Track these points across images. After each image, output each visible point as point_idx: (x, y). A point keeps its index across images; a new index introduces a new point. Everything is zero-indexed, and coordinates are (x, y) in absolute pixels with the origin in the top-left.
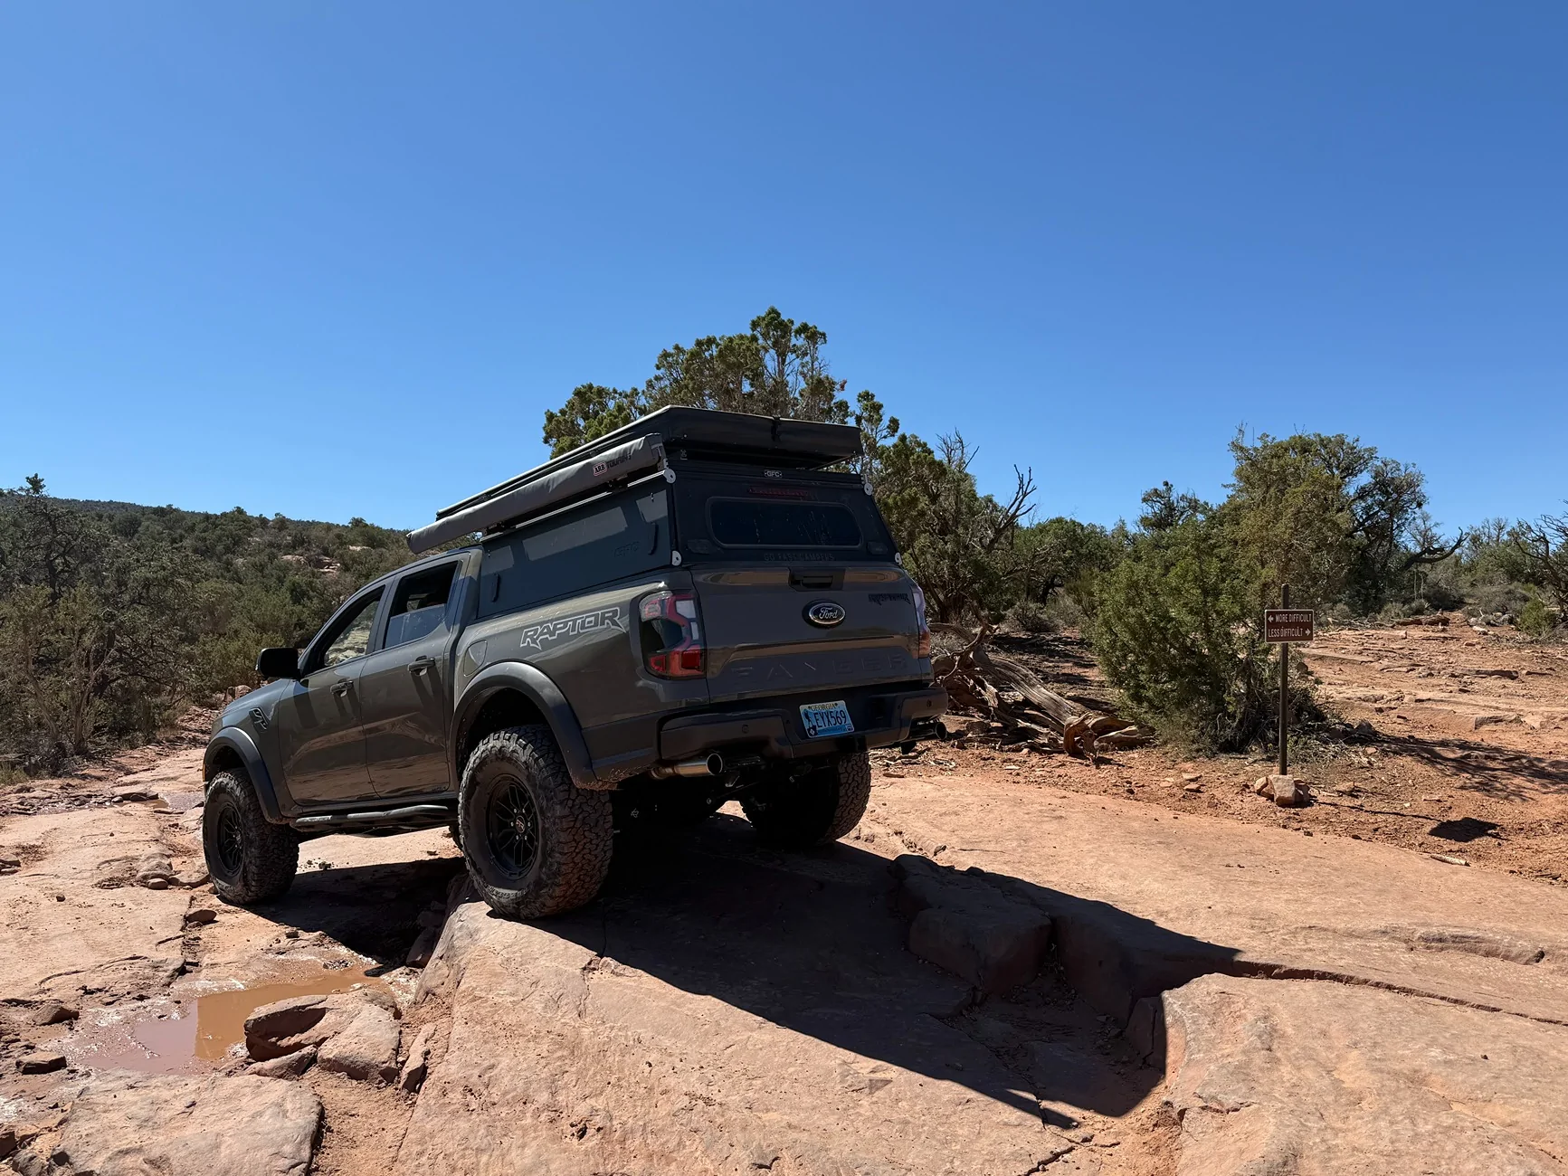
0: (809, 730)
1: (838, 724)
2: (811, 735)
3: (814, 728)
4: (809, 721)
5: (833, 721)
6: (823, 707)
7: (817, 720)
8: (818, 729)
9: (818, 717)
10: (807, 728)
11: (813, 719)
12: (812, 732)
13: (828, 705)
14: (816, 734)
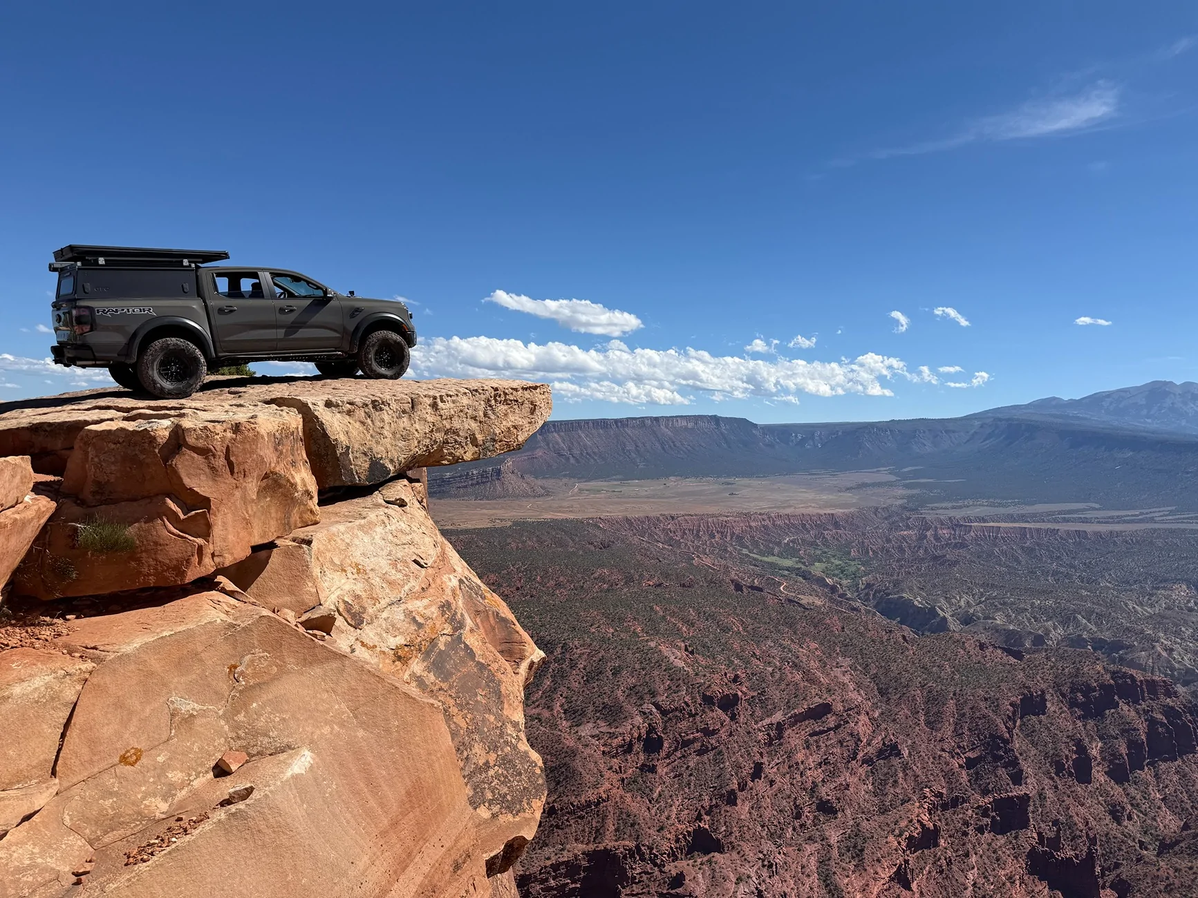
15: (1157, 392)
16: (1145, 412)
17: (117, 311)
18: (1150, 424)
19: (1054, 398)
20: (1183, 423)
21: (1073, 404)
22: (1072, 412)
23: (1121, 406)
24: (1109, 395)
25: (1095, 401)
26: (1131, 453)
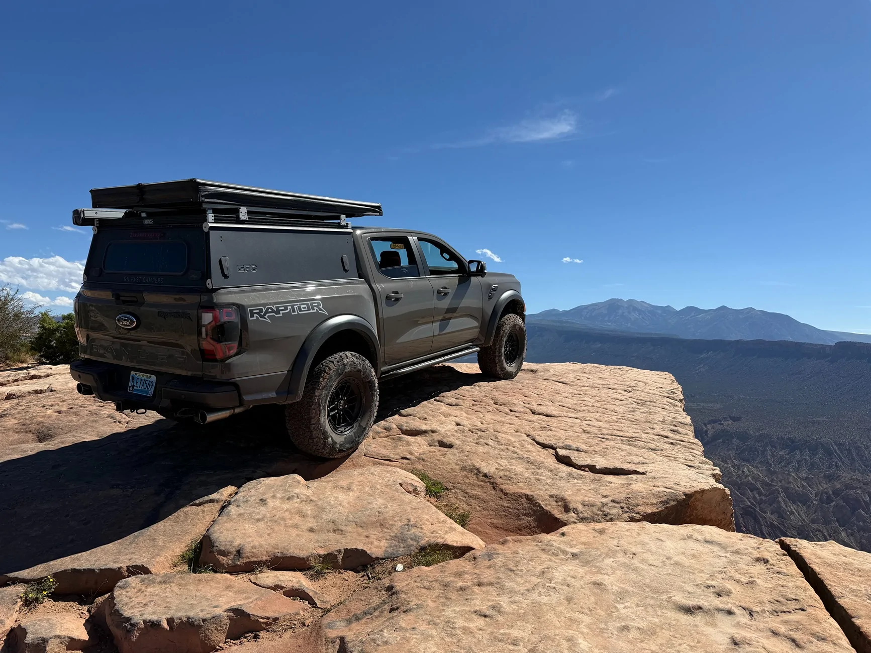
0: (130, 387)
1: (146, 389)
2: (129, 390)
3: (133, 386)
4: (133, 381)
5: (145, 386)
6: (143, 376)
7: (137, 382)
8: (135, 388)
9: (138, 381)
10: (130, 385)
11: (135, 381)
12: (131, 388)
13: (146, 376)
14: (132, 390)
15: (613, 306)
16: (606, 319)
17: (278, 312)
18: (610, 326)
19: (554, 310)
20: (629, 325)
21: (565, 313)
22: (564, 319)
23: (593, 315)
24: (586, 307)
25: (578, 311)
26: (600, 345)
